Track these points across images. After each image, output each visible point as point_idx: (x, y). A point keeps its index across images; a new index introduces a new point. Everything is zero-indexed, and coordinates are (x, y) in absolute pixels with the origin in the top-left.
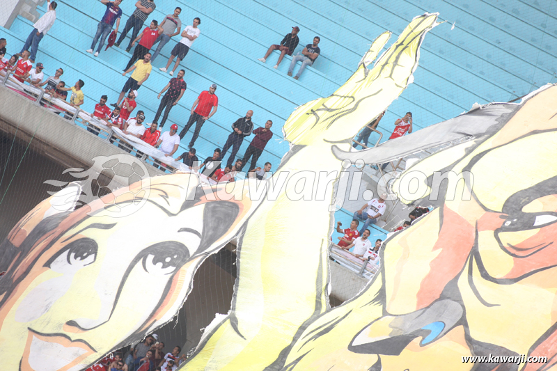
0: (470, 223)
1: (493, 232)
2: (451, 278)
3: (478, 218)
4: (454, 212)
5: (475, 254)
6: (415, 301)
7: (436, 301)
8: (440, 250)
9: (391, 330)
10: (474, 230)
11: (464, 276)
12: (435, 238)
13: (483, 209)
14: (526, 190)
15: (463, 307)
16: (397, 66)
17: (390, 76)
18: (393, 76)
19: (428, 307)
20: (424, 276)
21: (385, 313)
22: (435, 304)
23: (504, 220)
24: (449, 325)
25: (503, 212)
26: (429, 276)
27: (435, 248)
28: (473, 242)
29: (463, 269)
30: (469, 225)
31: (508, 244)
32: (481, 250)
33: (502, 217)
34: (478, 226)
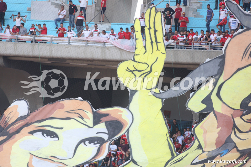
0: (229, 116)
1: (239, 117)
2: (228, 136)
3: (232, 113)
4: (220, 113)
5: (235, 126)
6: (215, 146)
7: (224, 144)
8: (220, 128)
9: (207, 156)
10: (232, 118)
11: (233, 135)
12: (216, 124)
13: (232, 110)
14: (247, 97)
15: (235, 143)
16: (158, 43)
17: (158, 50)
18: (159, 49)
19: (221, 147)
20: (216, 138)
21: (203, 152)
22: (223, 145)
23: (243, 112)
24: (230, 149)
25: (241, 109)
26: (218, 137)
27: (218, 127)
28: (233, 123)
29: (232, 132)
30: (229, 117)
31: (247, 120)
32: (237, 124)
33: (241, 111)
34: (233, 116)
